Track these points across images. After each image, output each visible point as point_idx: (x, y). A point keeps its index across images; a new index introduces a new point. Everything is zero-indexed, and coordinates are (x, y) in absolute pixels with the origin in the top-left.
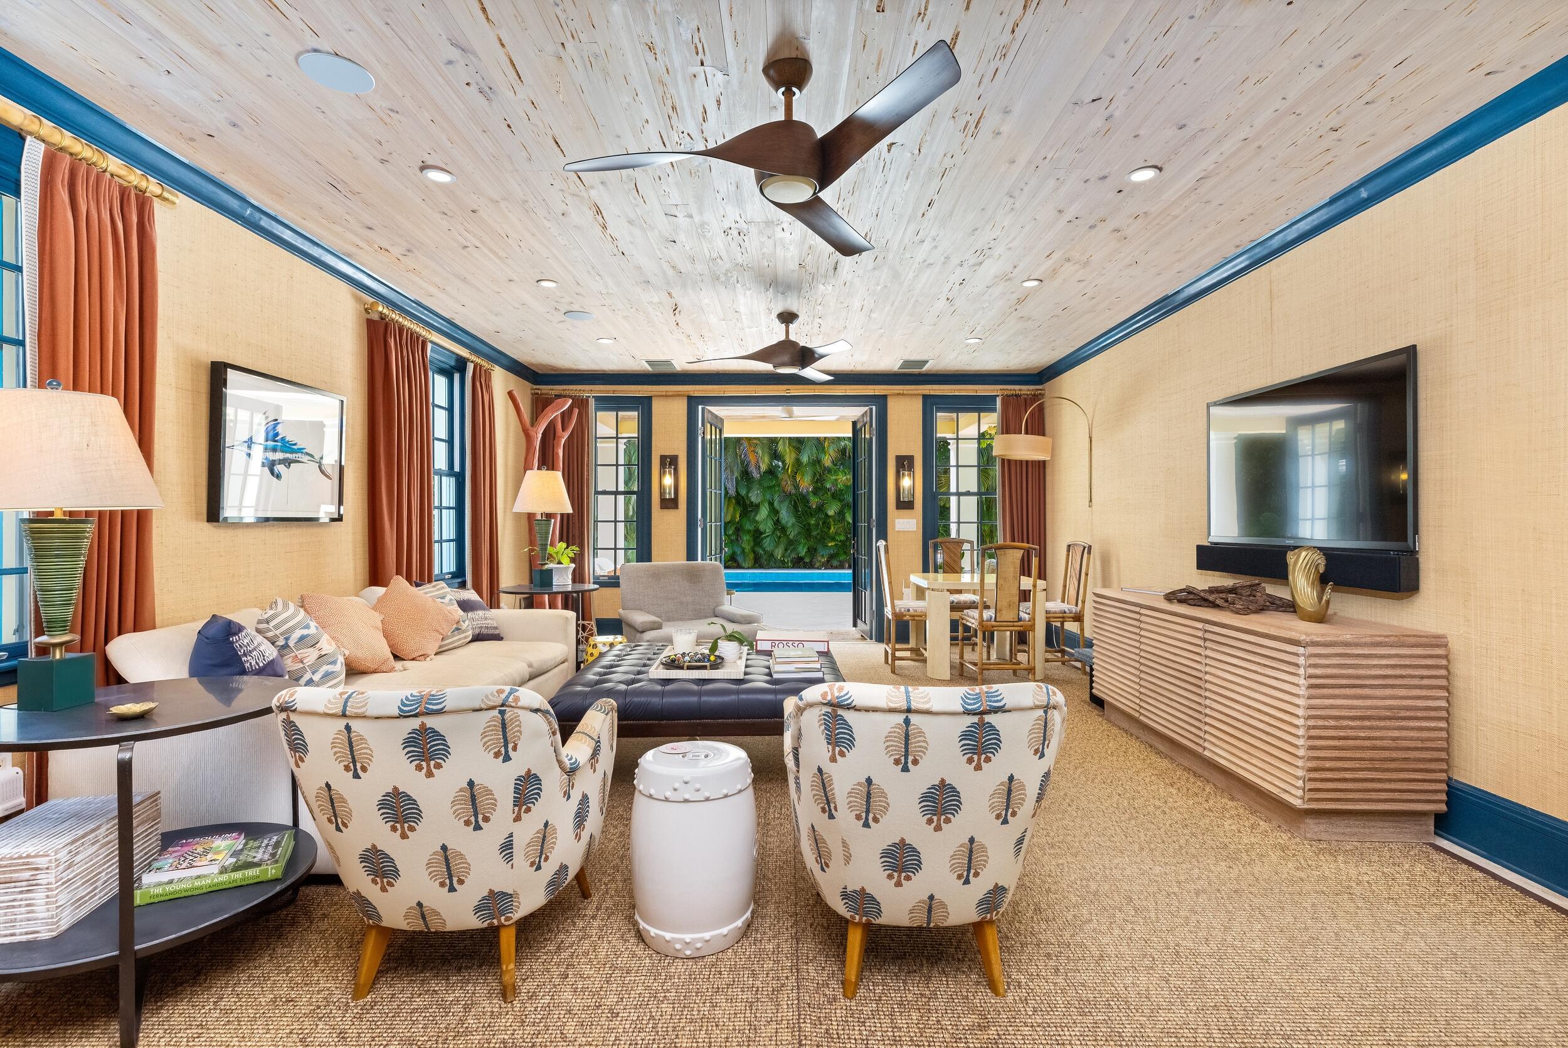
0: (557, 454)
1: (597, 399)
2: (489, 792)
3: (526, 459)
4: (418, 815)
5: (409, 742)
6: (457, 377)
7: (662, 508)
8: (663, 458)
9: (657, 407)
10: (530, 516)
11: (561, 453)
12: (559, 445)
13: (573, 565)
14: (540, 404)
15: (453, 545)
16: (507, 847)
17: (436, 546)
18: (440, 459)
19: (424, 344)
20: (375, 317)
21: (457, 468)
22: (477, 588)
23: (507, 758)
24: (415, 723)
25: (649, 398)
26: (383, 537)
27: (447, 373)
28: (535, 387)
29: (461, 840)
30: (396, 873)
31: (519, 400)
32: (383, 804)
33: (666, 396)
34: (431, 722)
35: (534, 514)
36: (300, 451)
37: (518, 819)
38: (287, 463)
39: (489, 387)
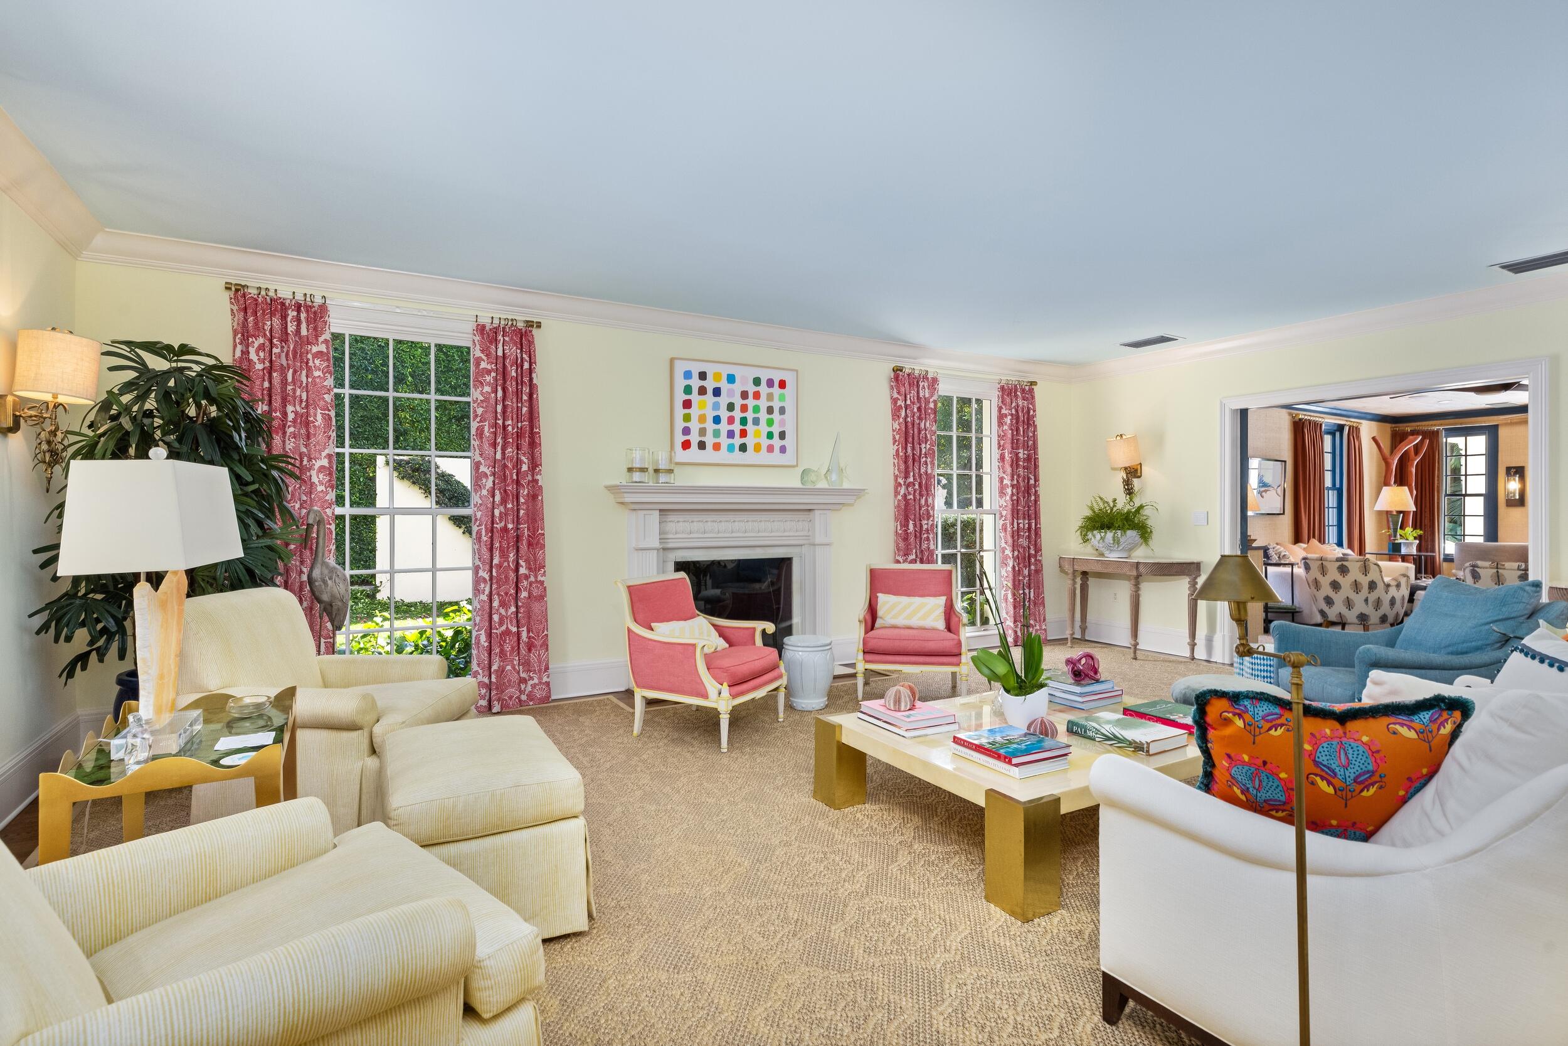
0: (1411, 472)
1: (1446, 430)
2: (1361, 584)
3: (1385, 477)
4: (1340, 588)
5: (1338, 568)
6: (1338, 434)
7: (1507, 506)
8: (1508, 469)
9: (1503, 433)
10: (1388, 513)
11: (1414, 470)
12: (1412, 465)
13: (1418, 542)
14: (1398, 438)
15: (1335, 528)
16: (1366, 600)
17: (1327, 528)
18: (1328, 482)
19: (1321, 425)
20: (1297, 419)
21: (1338, 485)
22: (1350, 546)
23: (1366, 575)
24: (1340, 563)
25: (1496, 427)
26: (1301, 522)
27: (1332, 434)
28: (1393, 425)
29: (1353, 596)
30: (1334, 603)
31: (1380, 442)
32: (1331, 584)
33: (1512, 424)
34: (1345, 563)
35: (1391, 512)
36: (1269, 486)
37: (1369, 593)
38: (1266, 491)
39: (1358, 437)
